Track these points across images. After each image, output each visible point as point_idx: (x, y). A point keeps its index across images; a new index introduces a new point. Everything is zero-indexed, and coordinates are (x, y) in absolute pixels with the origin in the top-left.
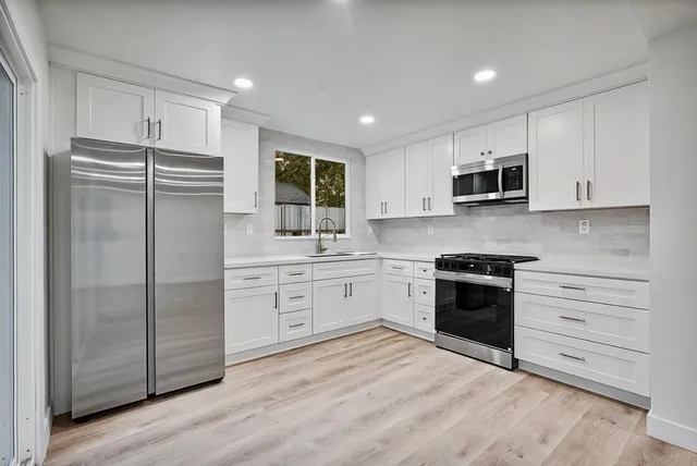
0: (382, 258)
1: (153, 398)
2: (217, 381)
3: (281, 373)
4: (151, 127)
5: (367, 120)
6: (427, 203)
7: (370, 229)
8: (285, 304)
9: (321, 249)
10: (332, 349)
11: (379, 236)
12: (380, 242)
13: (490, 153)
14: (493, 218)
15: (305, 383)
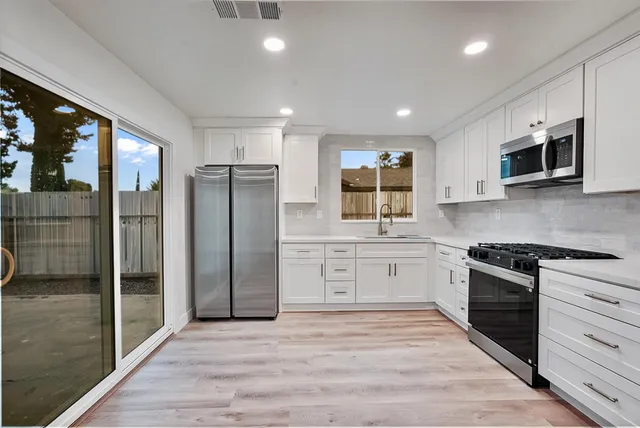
0: (435, 243)
1: (232, 318)
2: (272, 319)
3: (312, 325)
4: (239, 152)
5: (404, 113)
6: (480, 187)
7: (441, 214)
8: (330, 274)
9: (382, 232)
10: (368, 318)
11: (453, 220)
12: (455, 226)
13: (540, 123)
14: (562, 202)
15: (321, 335)
